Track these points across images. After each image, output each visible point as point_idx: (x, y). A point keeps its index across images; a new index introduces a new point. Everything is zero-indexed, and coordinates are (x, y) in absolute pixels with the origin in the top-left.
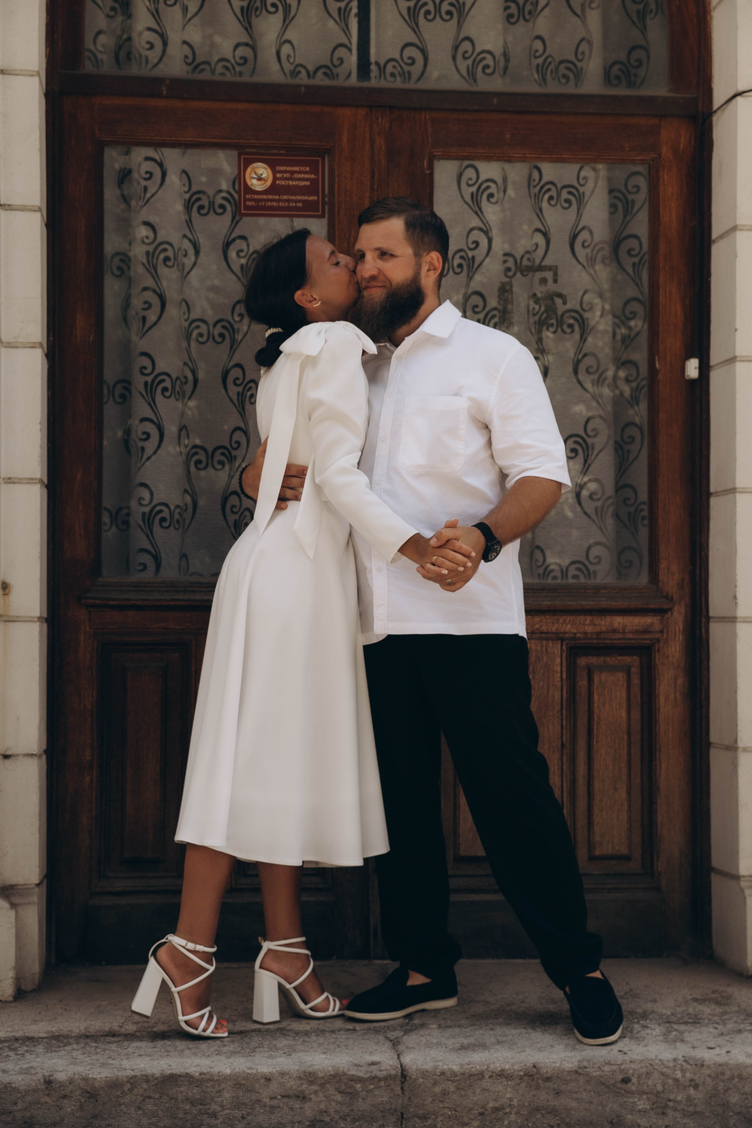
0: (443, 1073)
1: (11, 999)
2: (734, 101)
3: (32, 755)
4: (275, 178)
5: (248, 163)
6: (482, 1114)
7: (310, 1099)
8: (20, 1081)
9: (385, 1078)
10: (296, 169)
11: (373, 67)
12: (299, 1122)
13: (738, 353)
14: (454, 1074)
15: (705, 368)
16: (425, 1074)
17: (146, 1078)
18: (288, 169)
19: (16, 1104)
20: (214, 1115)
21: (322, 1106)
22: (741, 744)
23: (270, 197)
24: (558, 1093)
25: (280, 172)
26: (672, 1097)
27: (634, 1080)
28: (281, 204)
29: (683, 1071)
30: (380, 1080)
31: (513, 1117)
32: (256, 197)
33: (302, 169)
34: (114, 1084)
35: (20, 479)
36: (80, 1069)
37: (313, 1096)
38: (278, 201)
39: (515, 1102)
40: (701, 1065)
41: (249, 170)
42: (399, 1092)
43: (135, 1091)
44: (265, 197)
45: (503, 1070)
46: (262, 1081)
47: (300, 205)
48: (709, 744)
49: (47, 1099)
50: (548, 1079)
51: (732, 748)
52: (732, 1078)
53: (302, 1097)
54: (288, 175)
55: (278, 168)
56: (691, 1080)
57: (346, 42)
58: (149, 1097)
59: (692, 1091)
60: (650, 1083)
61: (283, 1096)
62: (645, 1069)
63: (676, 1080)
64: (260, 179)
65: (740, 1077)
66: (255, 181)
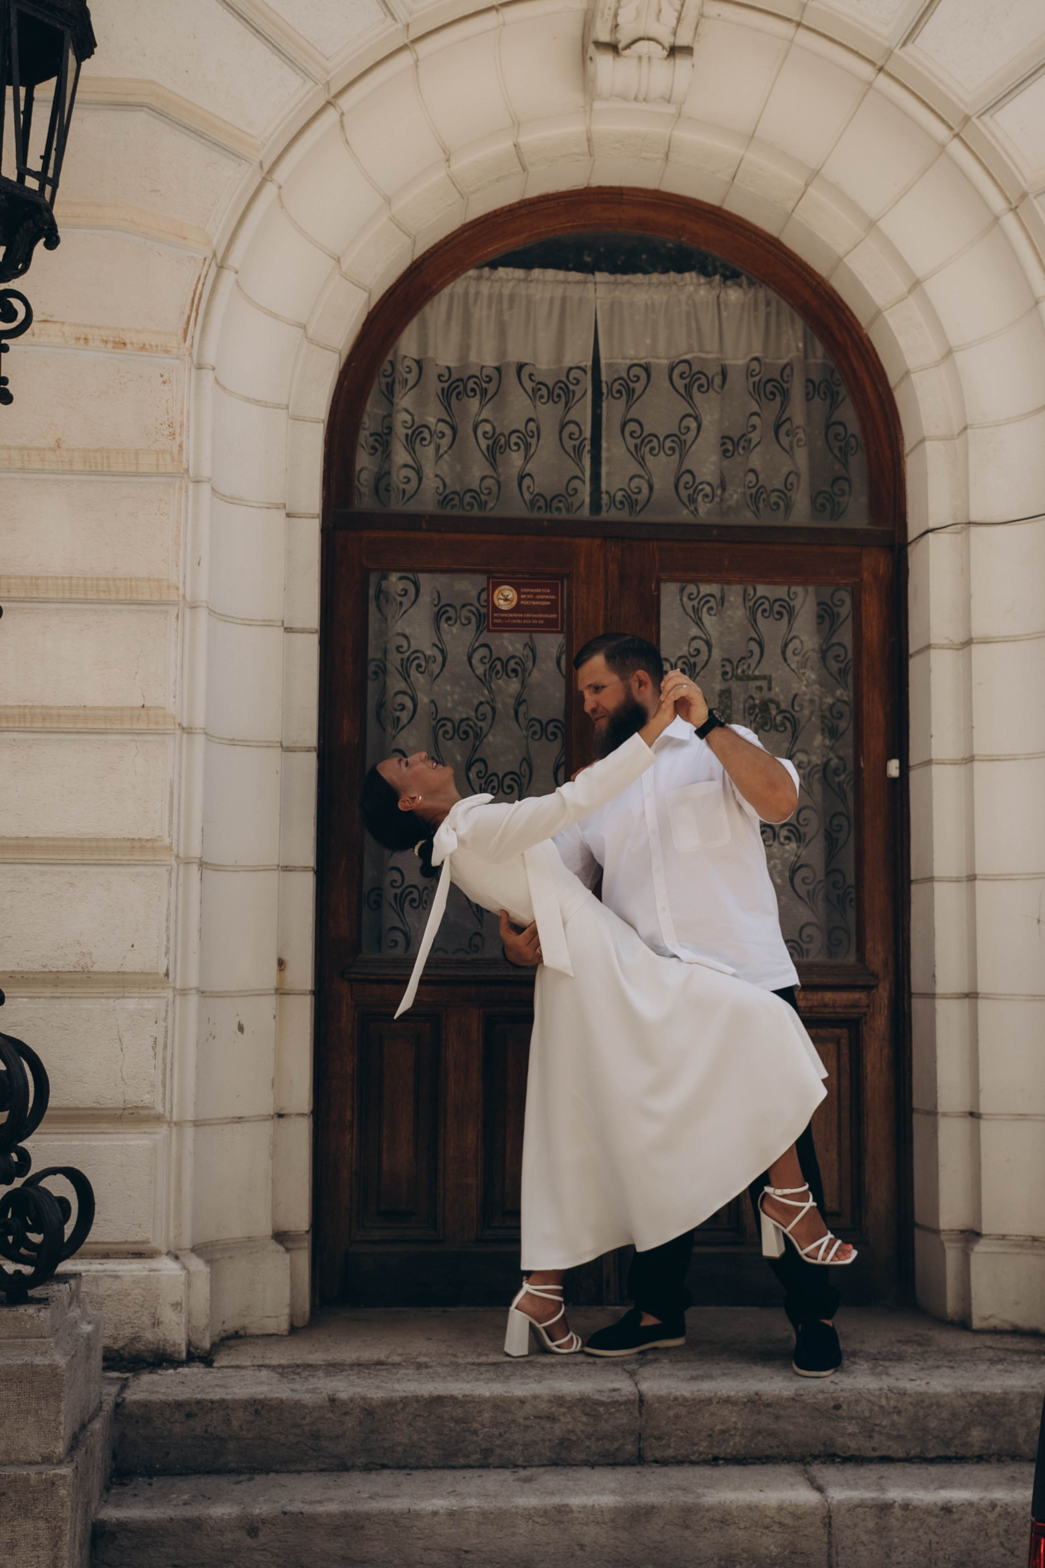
0: (676, 1399)
1: (286, 1333)
2: (926, 536)
3: (302, 1115)
4: (519, 599)
5: (496, 586)
6: (710, 1436)
7: (559, 1420)
8: (307, 1398)
9: (625, 1403)
10: (539, 591)
11: (604, 496)
12: (549, 1440)
13: (933, 757)
14: (686, 1400)
15: (905, 768)
16: (660, 1399)
17: (417, 1399)
18: (531, 590)
19: (304, 1418)
20: (475, 1432)
21: (570, 1427)
22: (940, 1109)
23: (515, 615)
24: (777, 1418)
25: (524, 593)
26: (878, 1422)
27: (845, 1407)
28: (524, 621)
29: (887, 1398)
30: (621, 1404)
31: (737, 1439)
32: (502, 615)
33: (544, 590)
34: (389, 1404)
35: (295, 867)
36: (359, 1390)
37: (561, 1417)
38: (522, 619)
39: (739, 1425)
40: (903, 1393)
41: (497, 592)
42: (636, 1413)
43: (407, 1410)
44: (511, 615)
45: (729, 1397)
46: (518, 1403)
47: (542, 622)
48: (912, 1110)
49: (331, 1415)
50: (768, 1405)
51: (933, 1113)
52: (931, 1405)
53: (552, 1419)
54: (531, 596)
55: (522, 590)
56: (895, 1407)
57: (581, 475)
58: (420, 1416)
59: (895, 1417)
60: (859, 1409)
61: (536, 1417)
62: (853, 1398)
63: (882, 1407)
64: (506, 600)
65: (938, 1405)
66: (501, 602)
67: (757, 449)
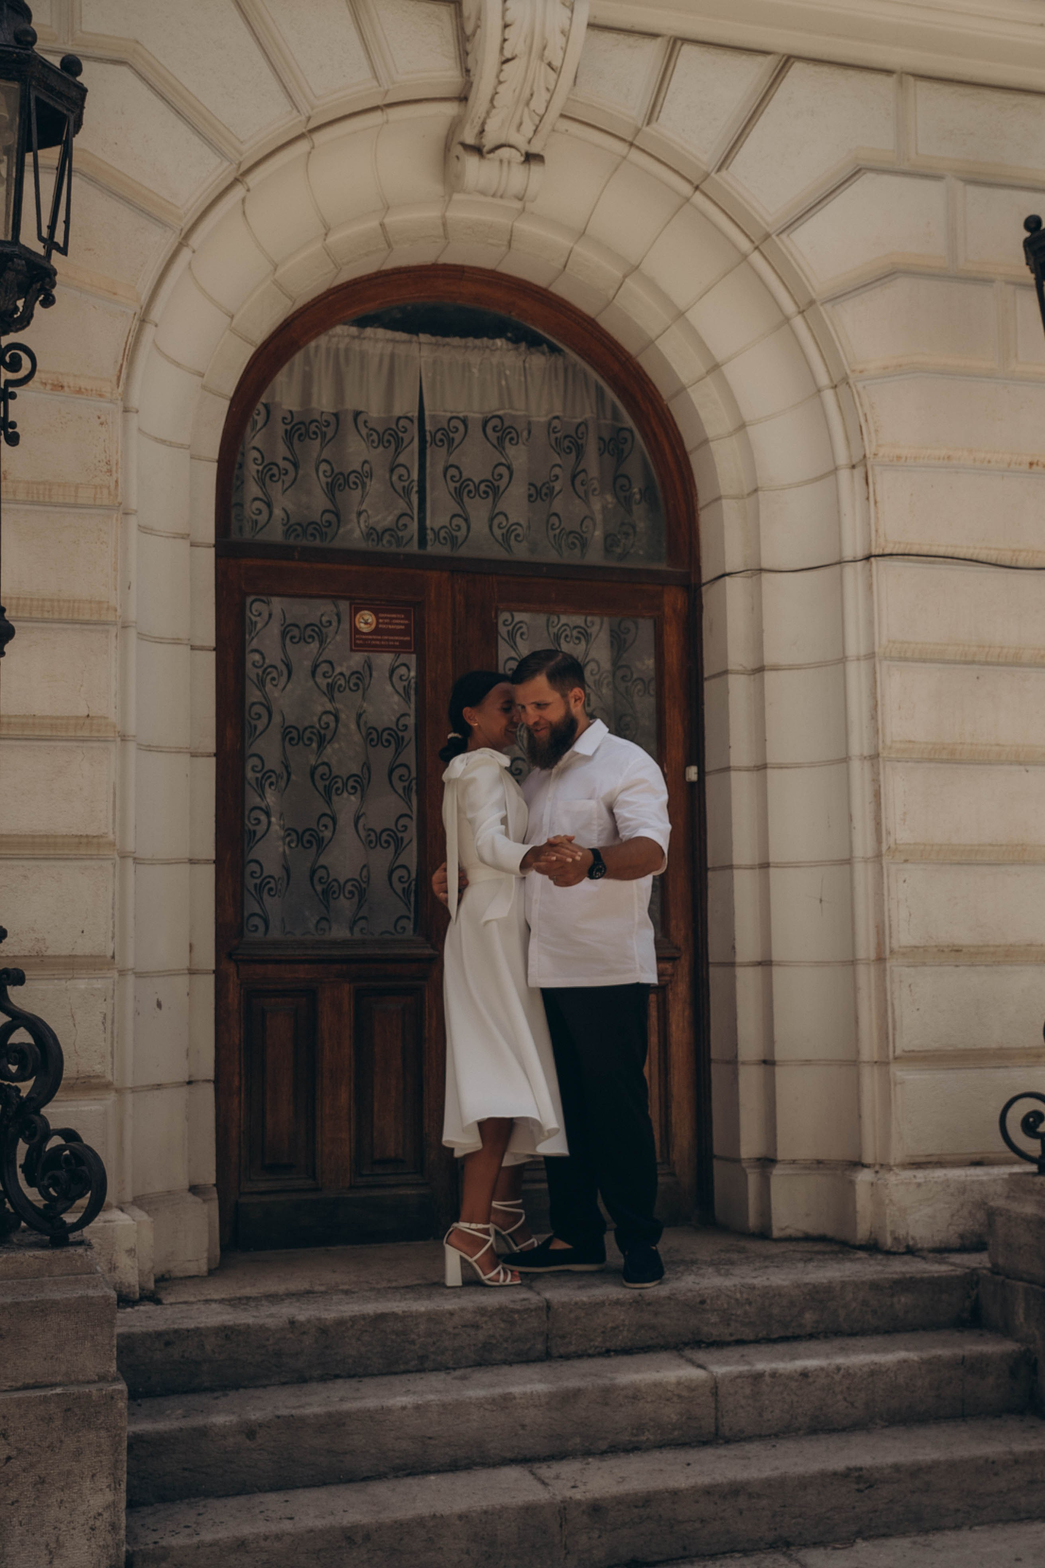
0: (576, 1303)
1: (206, 1274)
2: (722, 579)
3: (208, 1081)
4: (378, 623)
5: (357, 611)
6: (603, 1332)
7: (482, 1328)
8: (270, 1322)
9: (536, 1310)
10: (394, 616)
11: (429, 532)
12: (474, 1345)
13: (732, 764)
14: (584, 1304)
15: (701, 773)
16: (563, 1305)
17: (364, 1317)
18: (389, 616)
19: (268, 1340)
20: (413, 1342)
21: (491, 1332)
22: (740, 1059)
23: (374, 637)
24: (656, 1314)
25: (382, 618)
26: (734, 1312)
27: (708, 1301)
28: (383, 643)
29: (741, 1293)
30: (532, 1311)
31: (625, 1333)
32: (364, 637)
33: (399, 616)
34: (340, 1323)
35: (199, 860)
36: (312, 1313)
37: (484, 1325)
38: (380, 640)
39: (627, 1323)
40: (753, 1288)
41: (358, 616)
42: (545, 1318)
43: (356, 1327)
44: (370, 637)
45: (618, 1299)
46: (447, 1315)
47: (397, 643)
48: (710, 1061)
49: (291, 1335)
50: (649, 1304)
51: (733, 1062)
52: (774, 1296)
53: (476, 1326)
54: (387, 621)
55: (381, 615)
56: (747, 1299)
57: (409, 512)
58: (366, 1331)
59: (747, 1307)
60: (719, 1302)
61: (463, 1326)
62: (715, 1294)
63: (737, 1300)
64: (366, 623)
65: (780, 1295)
66: (362, 625)
67: (560, 496)
